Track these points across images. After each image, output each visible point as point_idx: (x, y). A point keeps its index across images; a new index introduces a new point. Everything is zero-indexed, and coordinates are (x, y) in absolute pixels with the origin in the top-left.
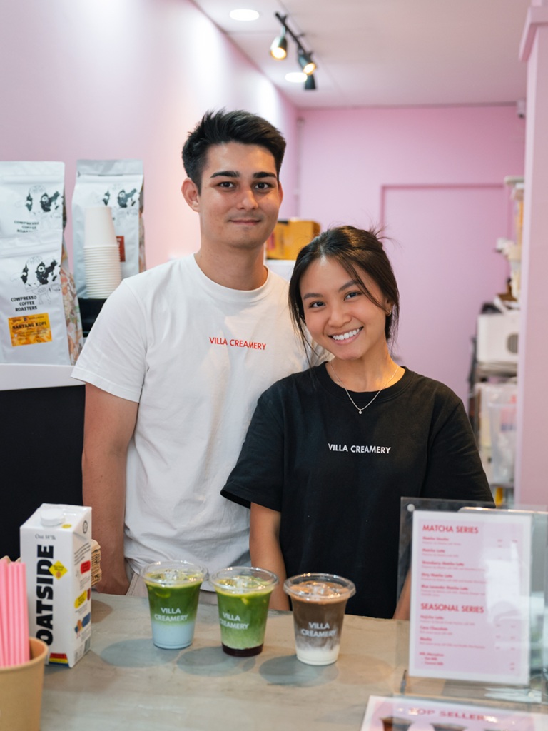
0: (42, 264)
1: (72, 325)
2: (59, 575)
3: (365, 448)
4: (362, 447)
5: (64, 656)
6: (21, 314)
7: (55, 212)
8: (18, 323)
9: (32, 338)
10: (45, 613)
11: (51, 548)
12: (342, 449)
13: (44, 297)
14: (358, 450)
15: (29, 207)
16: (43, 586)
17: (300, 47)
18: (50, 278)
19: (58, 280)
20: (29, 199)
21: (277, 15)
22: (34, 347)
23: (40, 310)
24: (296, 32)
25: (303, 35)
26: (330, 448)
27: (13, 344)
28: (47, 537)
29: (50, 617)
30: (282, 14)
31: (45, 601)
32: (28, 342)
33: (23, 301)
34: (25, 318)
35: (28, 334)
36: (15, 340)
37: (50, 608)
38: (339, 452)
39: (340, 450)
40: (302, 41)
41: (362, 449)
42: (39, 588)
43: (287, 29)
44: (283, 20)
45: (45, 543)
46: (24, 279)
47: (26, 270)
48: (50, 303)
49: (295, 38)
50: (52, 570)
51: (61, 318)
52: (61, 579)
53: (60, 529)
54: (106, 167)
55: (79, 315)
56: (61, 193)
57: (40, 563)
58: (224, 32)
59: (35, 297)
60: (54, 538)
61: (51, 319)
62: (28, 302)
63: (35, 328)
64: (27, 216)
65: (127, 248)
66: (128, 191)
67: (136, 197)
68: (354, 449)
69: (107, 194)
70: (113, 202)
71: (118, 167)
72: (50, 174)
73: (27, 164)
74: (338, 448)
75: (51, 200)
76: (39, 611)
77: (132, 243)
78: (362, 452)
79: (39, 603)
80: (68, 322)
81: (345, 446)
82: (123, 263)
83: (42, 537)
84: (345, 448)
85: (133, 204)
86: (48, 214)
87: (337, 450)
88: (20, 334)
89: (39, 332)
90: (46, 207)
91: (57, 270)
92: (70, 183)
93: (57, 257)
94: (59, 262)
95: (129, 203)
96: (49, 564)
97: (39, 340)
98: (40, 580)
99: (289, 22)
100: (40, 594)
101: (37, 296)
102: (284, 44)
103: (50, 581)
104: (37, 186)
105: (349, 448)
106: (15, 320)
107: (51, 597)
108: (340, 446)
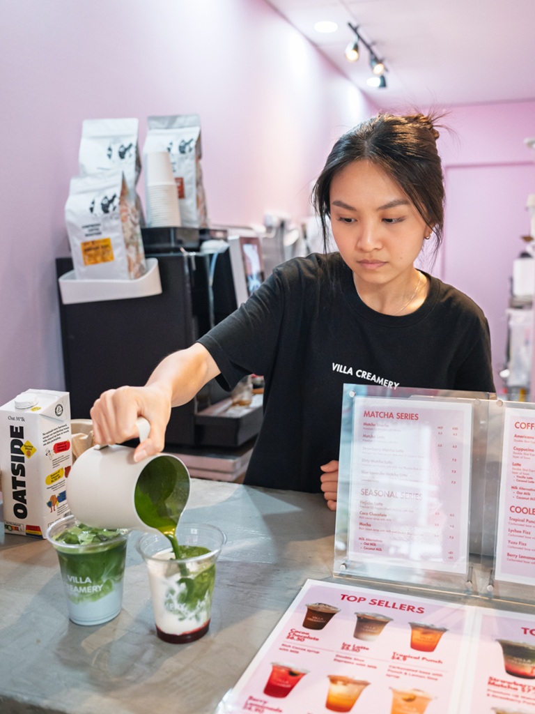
0: (106, 198)
1: (132, 248)
2: (29, 454)
3: (372, 376)
4: (369, 373)
5: (37, 528)
6: (90, 239)
7: (130, 159)
8: (88, 246)
9: (99, 258)
10: (19, 489)
11: (22, 428)
12: (347, 371)
13: (107, 225)
14: (363, 376)
15: (110, 156)
16: (17, 463)
17: (372, 53)
18: (111, 208)
19: (117, 211)
20: (110, 149)
21: (350, 25)
22: (100, 267)
23: (104, 236)
24: (368, 41)
25: (374, 43)
26: (334, 369)
27: (85, 264)
28: (18, 419)
29: (23, 493)
30: (354, 24)
31: (19, 478)
32: (96, 262)
33: (91, 228)
34: (93, 242)
35: (96, 255)
36: (87, 261)
37: (23, 484)
38: (342, 373)
39: (344, 372)
40: (374, 48)
41: (368, 376)
42: (13, 465)
43: (359, 37)
44: (355, 30)
45: (17, 424)
46: (92, 210)
47: (93, 203)
48: (112, 229)
49: (368, 47)
50: (23, 449)
51: (121, 241)
52: (32, 457)
53: (29, 411)
54: (171, 121)
55: (140, 241)
56: (134, 144)
57: (13, 443)
58: (315, 45)
59: (98, 225)
60: (23, 420)
61: (113, 243)
62: (94, 228)
63: (101, 250)
64: (106, 163)
65: (187, 188)
66: (187, 141)
67: (193, 144)
68: (360, 374)
69: (171, 144)
70: (175, 150)
71: (180, 121)
72: (127, 129)
73: (108, 122)
74: (342, 370)
75: (126, 150)
76: (14, 487)
77: (190, 183)
78: (368, 378)
79: (14, 479)
80: (127, 245)
81: (351, 369)
82: (182, 200)
83: (13, 419)
84: (350, 371)
85: (190, 150)
86: (123, 161)
87: (341, 371)
88: (90, 256)
89: (104, 253)
90: (122, 155)
91: (116, 201)
92: (141, 136)
93: (118, 191)
94: (118, 195)
95: (187, 149)
96: (21, 444)
97: (104, 260)
98: (13, 459)
99: (360, 31)
100: (15, 472)
101: (102, 224)
102: (356, 48)
103: (22, 460)
104: (116, 138)
105: (354, 372)
106: (85, 244)
107: (23, 474)
108: (345, 367)
